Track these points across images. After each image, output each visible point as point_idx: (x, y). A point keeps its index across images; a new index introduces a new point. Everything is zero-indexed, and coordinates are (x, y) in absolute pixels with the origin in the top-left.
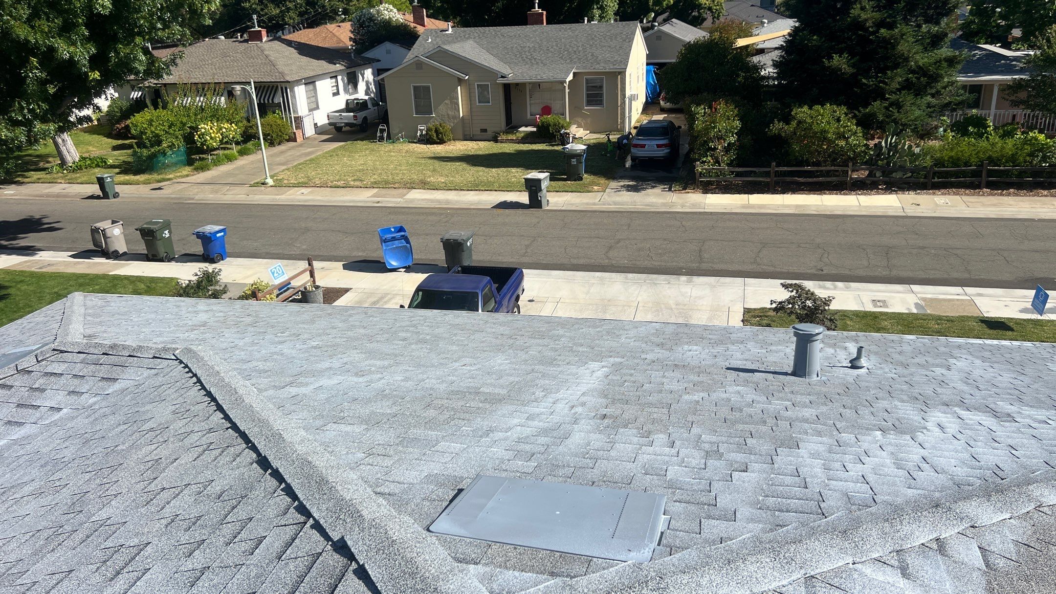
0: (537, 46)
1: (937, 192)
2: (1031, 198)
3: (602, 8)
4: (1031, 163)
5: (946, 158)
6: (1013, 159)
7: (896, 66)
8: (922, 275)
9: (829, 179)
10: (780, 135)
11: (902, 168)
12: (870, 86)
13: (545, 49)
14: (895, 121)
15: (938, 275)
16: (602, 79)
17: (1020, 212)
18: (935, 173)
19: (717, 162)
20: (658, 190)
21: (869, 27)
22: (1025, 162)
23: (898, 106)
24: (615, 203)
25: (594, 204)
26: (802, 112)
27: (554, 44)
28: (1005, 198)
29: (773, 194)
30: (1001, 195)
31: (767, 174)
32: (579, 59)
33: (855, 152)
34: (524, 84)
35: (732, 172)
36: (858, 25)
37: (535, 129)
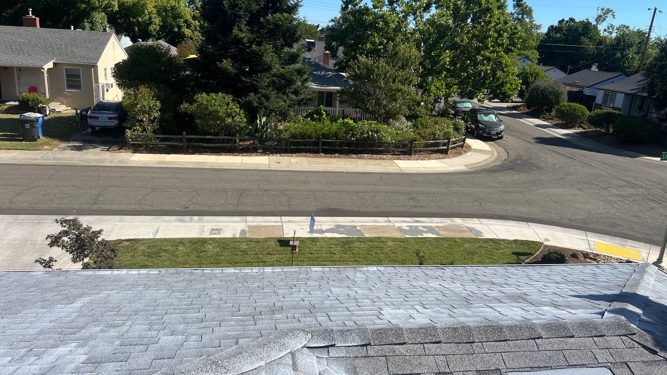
0: (27, 41)
1: (293, 155)
2: (347, 159)
4: (346, 138)
5: (298, 133)
6: (336, 135)
7: (265, 70)
8: (258, 209)
9: (224, 145)
10: (186, 113)
11: (271, 139)
12: (248, 82)
13: (33, 44)
14: (266, 108)
15: (269, 209)
16: (79, 70)
17: (338, 167)
18: (291, 143)
19: (144, 130)
20: (97, 150)
21: (246, 43)
22: (343, 137)
23: (267, 98)
24: (54, 159)
25: (36, 159)
26: (202, 97)
27: (42, 41)
28: (332, 159)
29: (185, 154)
30: (331, 157)
31: (180, 140)
32: (60, 54)
33: (240, 126)
34: (12, 68)
35: (158, 138)
36: (239, 41)
37: (17, 103)
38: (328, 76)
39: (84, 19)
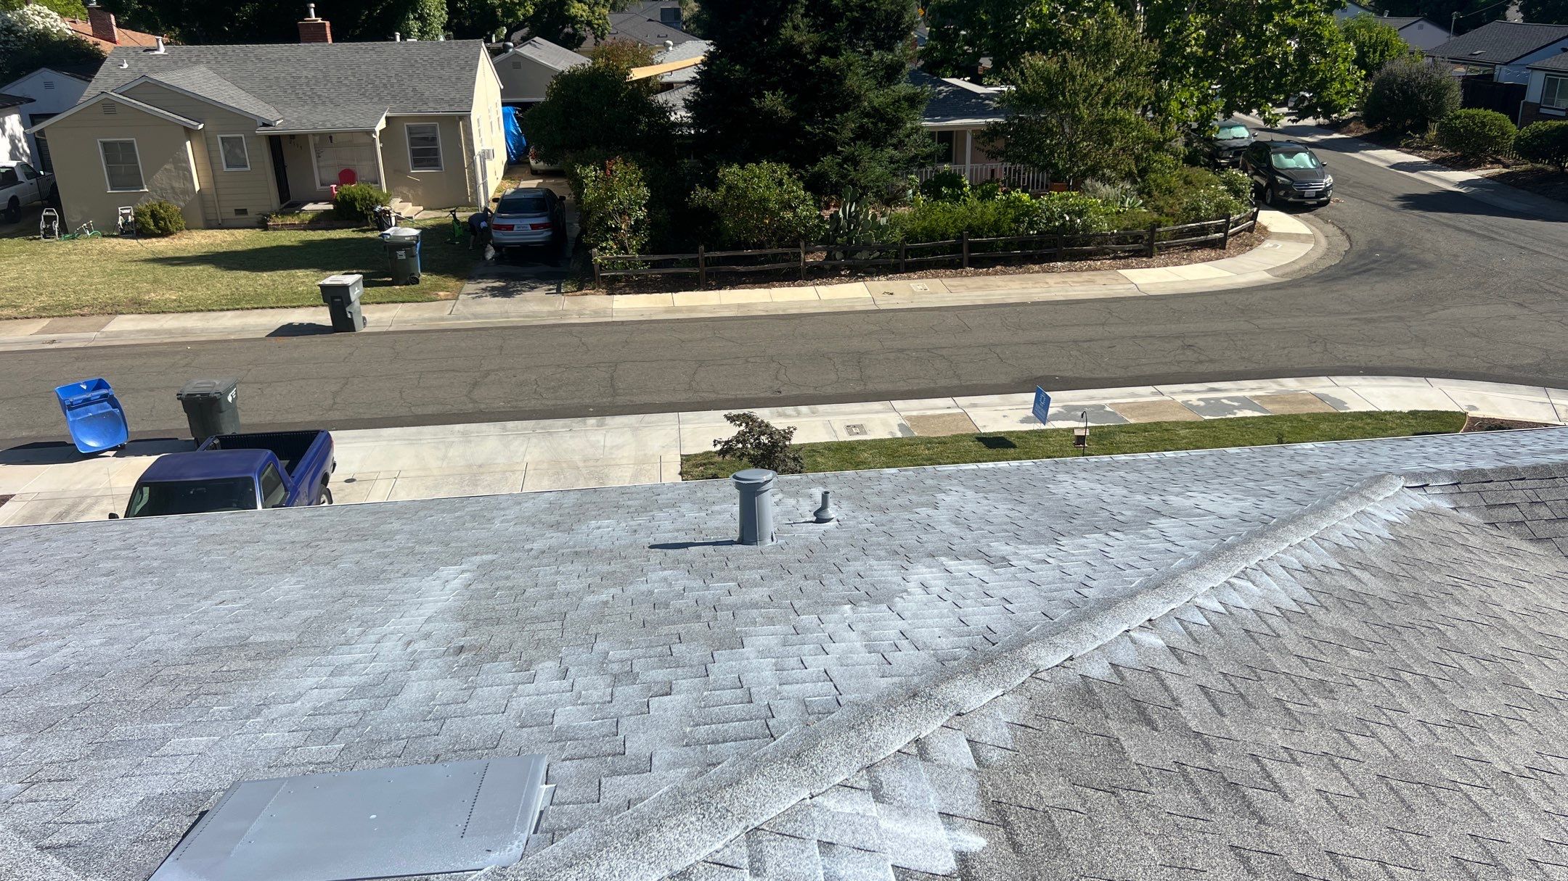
0: (320, 75)
1: (912, 275)
2: (1021, 276)
3: (421, 18)
4: (1017, 231)
5: (919, 230)
6: (996, 227)
7: (846, 108)
8: (903, 386)
9: (777, 266)
10: (705, 207)
11: (867, 246)
12: (816, 135)
13: (335, 81)
14: (852, 182)
15: (924, 384)
16: (434, 127)
17: (1009, 294)
18: (907, 250)
19: (623, 248)
20: (540, 293)
21: (807, 53)
22: (1010, 229)
23: (855, 162)
24: (476, 316)
25: (442, 319)
26: (731, 173)
27: (349, 72)
28: (992, 278)
29: (705, 290)
30: (988, 274)
31: (694, 263)
32: (393, 97)
33: (805, 226)
34: (305, 137)
35: (646, 262)
36: (791, 50)
37: (331, 207)
38: (941, 97)
39: (406, 12)
